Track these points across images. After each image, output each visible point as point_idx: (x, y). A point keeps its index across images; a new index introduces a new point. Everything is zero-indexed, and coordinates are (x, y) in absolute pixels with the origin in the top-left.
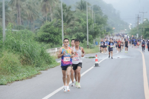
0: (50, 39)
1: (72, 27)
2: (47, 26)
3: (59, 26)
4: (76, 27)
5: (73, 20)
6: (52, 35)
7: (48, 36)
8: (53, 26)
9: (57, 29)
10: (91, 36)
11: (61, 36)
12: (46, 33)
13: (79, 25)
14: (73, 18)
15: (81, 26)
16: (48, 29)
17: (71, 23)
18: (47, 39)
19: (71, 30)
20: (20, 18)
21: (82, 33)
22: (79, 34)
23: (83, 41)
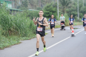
0: (50, 16)
1: (69, 8)
2: (48, 6)
3: (56, 6)
4: (72, 8)
5: (71, 4)
6: (51, 13)
7: (48, 13)
8: (52, 7)
9: (55, 8)
10: (82, 14)
11: (57, 13)
12: (47, 11)
13: (74, 7)
14: (71, 2)
15: (75, 8)
16: (48, 9)
17: (69, 5)
18: (48, 15)
19: (69, 10)
20: (40, 3)
21: (76, 12)
22: (74, 12)
23: (75, 17)
